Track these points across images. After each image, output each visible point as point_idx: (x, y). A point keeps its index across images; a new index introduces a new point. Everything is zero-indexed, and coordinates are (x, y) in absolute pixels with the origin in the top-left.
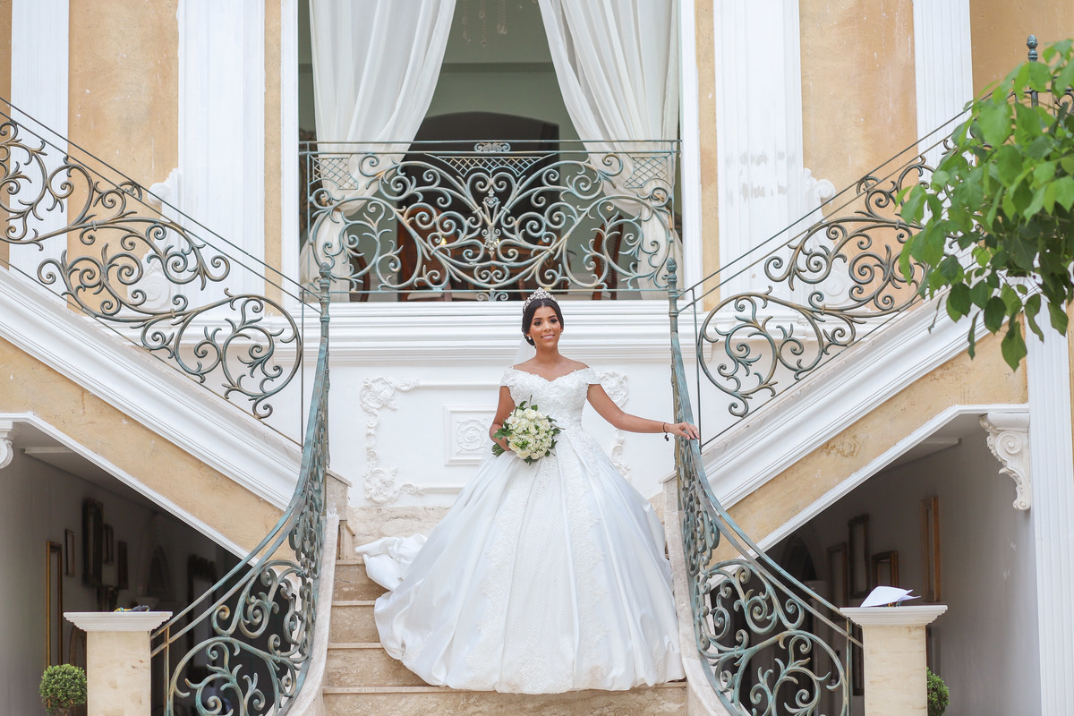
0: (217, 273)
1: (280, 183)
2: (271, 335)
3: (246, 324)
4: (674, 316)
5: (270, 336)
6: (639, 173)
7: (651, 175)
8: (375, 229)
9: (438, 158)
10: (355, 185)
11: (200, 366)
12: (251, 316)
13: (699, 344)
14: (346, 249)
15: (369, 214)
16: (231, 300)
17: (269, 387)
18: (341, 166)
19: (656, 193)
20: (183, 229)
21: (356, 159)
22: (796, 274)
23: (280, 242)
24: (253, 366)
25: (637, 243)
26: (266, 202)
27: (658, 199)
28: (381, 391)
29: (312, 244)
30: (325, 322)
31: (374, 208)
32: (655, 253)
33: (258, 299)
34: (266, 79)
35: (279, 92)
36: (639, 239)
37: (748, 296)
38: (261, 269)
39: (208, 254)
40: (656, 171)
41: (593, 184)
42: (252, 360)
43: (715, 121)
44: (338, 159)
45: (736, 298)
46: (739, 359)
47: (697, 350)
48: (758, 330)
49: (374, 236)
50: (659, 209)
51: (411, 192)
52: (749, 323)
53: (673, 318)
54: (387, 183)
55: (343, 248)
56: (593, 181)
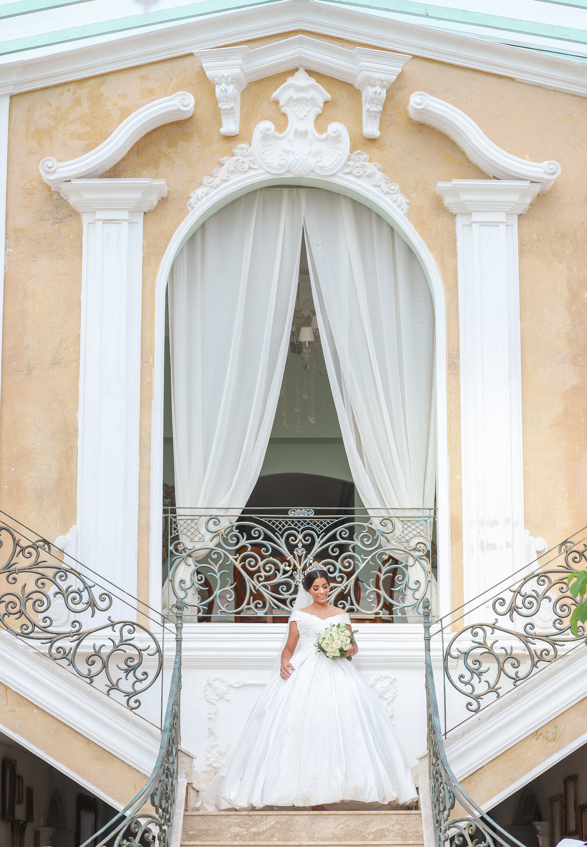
0: (103, 605)
1: (149, 537)
2: (141, 650)
3: (123, 642)
4: (428, 639)
7: (415, 533)
8: (216, 571)
9: (262, 519)
10: (203, 538)
11: (90, 671)
12: (126, 636)
13: (445, 660)
14: (196, 584)
15: (212, 560)
16: (113, 625)
17: (139, 686)
18: (193, 525)
19: (418, 546)
20: (80, 574)
21: (204, 520)
22: (515, 610)
23: (148, 579)
24: (127, 672)
25: (404, 582)
26: (138, 550)
27: (420, 551)
28: (220, 687)
29: (171, 581)
30: (179, 641)
31: (216, 555)
32: (417, 590)
33: (132, 624)
34: (140, 462)
35: (149, 472)
36: (406, 579)
37: (481, 626)
38: (134, 603)
39: (96, 592)
40: (418, 530)
41: (373, 539)
42: (127, 667)
43: (461, 495)
44: (191, 520)
45: (472, 627)
46: (474, 671)
47: (444, 664)
48: (487, 650)
49: (215, 576)
50: (421, 558)
51: (242, 544)
52: (481, 645)
53: (427, 641)
54: (226, 537)
55: (193, 584)
56: (373, 537)
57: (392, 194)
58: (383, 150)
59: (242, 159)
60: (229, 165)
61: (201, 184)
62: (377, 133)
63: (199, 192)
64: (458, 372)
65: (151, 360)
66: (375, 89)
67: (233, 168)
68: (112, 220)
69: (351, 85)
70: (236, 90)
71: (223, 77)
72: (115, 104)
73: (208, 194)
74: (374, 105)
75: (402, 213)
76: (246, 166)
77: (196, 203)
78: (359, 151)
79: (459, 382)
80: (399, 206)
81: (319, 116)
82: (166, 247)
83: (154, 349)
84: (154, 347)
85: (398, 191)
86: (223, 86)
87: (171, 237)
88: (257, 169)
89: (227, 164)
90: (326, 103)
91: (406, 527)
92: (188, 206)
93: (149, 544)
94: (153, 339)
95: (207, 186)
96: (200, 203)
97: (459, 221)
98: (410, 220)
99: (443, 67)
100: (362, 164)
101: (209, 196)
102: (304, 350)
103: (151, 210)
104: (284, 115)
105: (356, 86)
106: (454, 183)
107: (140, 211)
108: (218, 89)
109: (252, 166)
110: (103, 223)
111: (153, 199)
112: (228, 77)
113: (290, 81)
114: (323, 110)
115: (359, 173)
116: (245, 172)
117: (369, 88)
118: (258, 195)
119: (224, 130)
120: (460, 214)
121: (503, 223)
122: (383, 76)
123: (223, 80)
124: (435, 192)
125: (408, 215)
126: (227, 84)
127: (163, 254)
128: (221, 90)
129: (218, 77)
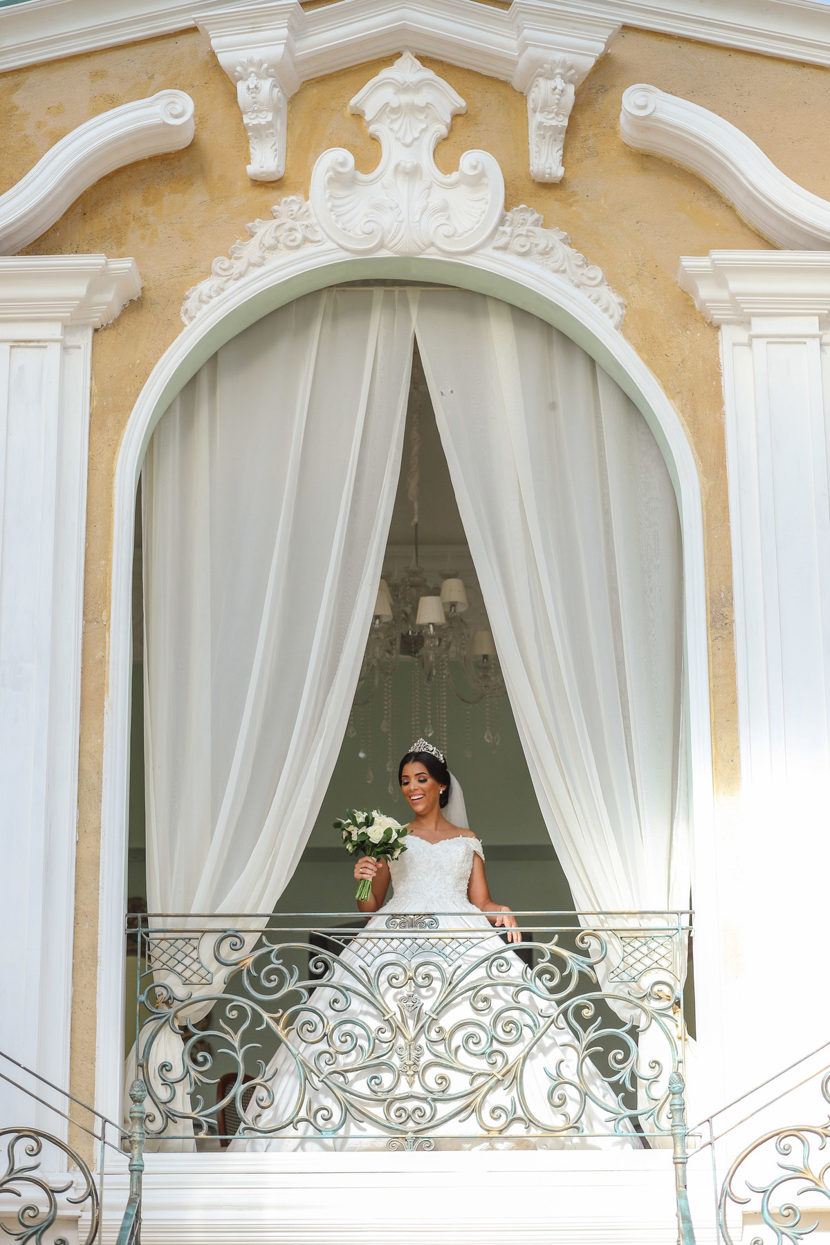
1: (95, 975)
2: (53, 1191)
3: (15, 1173)
4: (680, 1162)
5: (51, 1192)
6: (631, 960)
7: (647, 962)
8: (236, 1045)
9: (331, 938)
10: (208, 977)
12: (22, 1161)
13: (720, 1206)
14: (193, 1073)
15: (229, 1022)
18: (188, 949)
19: (656, 989)
21: (208, 942)
23: (92, 1061)
24: (23, 1238)
25: (628, 1066)
26: (73, 1001)
27: (660, 998)
29: (141, 1066)
30: (136, 1171)
31: (235, 1012)
32: (655, 1080)
33: (36, 1135)
34: (78, 822)
35: (98, 841)
36: (633, 1058)
37: (796, 1132)
38: (62, 1103)
40: (656, 957)
41: (562, 978)
42: (23, 1229)
44: (183, 939)
45: (777, 1134)
46: (784, 1230)
47: (718, 1215)
48: (811, 1185)
49: (234, 1054)
50: (662, 1013)
51: (290, 989)
52: (799, 1173)
53: (680, 1166)
54: (255, 974)
55: (188, 1072)
56: (561, 973)
57: (590, 286)
58: (571, 205)
59: (290, 223)
60: (265, 235)
61: (208, 273)
62: (559, 172)
63: (205, 287)
64: (731, 633)
65: (104, 617)
66: (552, 84)
67: (273, 242)
68: (30, 341)
69: (505, 84)
70: (276, 90)
71: (251, 62)
72: (39, 125)
73: (223, 290)
74: (552, 115)
75: (611, 323)
76: (298, 236)
77: (199, 309)
78: (522, 206)
79: (733, 654)
80: (606, 310)
81: (442, 142)
82: (138, 395)
83: (110, 595)
84: (110, 590)
85: (602, 282)
86: (252, 81)
87: (148, 375)
88: (319, 241)
89: (260, 232)
90: (456, 116)
91: (629, 949)
92: (182, 314)
93: (95, 988)
94: (107, 575)
95: (219, 275)
96: (205, 308)
97: (728, 335)
98: (627, 338)
99: (686, 48)
100: (528, 231)
101: (224, 295)
102: (427, 642)
103: (108, 324)
104: (374, 139)
105: (516, 84)
106: (713, 257)
107: (85, 326)
108: (241, 87)
109: (310, 237)
110: (12, 347)
111: (109, 301)
112: (261, 63)
113: (385, 73)
114: (451, 129)
115: (523, 246)
116: (298, 247)
117: (541, 81)
118: (324, 300)
119: (253, 169)
120: (729, 322)
121: (814, 337)
122: (570, 58)
123: (251, 69)
124: (677, 282)
125: (622, 327)
126: (259, 77)
127: (131, 408)
128: (249, 89)
129: (241, 64)
